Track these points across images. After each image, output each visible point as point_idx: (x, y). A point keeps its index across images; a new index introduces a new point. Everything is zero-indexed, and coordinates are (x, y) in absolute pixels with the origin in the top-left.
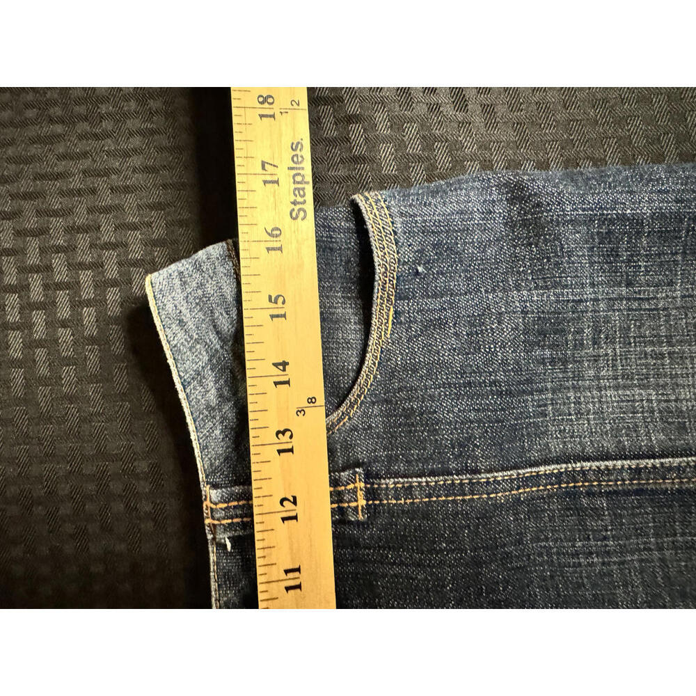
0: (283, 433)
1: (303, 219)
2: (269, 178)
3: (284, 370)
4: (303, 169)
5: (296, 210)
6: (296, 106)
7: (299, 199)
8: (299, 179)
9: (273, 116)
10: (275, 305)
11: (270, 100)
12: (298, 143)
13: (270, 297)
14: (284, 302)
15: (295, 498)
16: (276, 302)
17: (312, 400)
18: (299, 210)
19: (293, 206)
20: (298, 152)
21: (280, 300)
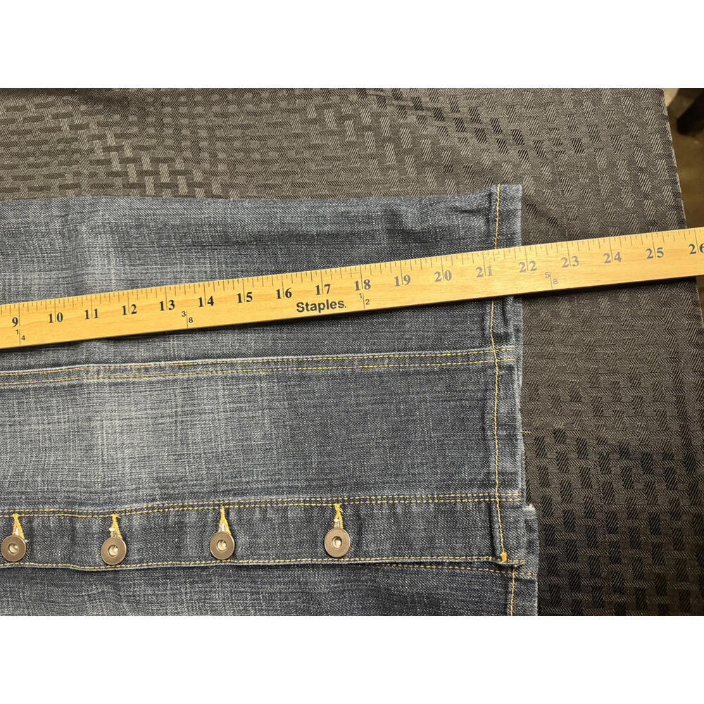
0: (173, 305)
1: (298, 310)
2: (320, 288)
3: (208, 303)
4: (328, 308)
5: (302, 306)
6: (366, 302)
7: (309, 307)
8: (322, 306)
9: (358, 289)
10: (246, 295)
11: (367, 287)
12: (343, 305)
13: (251, 293)
14: (248, 301)
15: (135, 313)
16: (248, 296)
17: (191, 320)
18: (303, 308)
19: (305, 304)
20: (338, 305)
21: (249, 299)
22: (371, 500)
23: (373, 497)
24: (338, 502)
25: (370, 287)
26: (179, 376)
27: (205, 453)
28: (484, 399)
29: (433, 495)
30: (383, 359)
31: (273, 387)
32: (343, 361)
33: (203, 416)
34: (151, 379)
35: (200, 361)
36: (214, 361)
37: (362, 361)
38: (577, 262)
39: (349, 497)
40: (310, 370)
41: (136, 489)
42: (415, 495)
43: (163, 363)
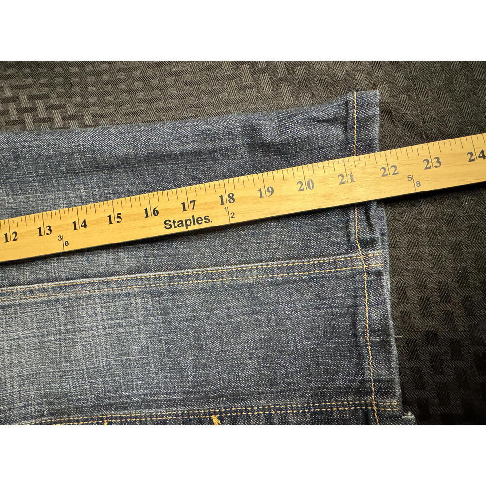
0: (50, 230)
1: (165, 227)
2: (186, 204)
3: (82, 226)
4: (194, 224)
5: (169, 223)
6: (231, 216)
7: (177, 224)
8: (188, 222)
9: (222, 203)
10: (116, 217)
11: (232, 201)
12: (209, 220)
13: (120, 214)
14: (118, 222)
15: (17, 239)
16: (118, 217)
17: (67, 243)
18: (170, 225)
19: (172, 221)
20: (204, 220)
21: (119, 220)
22: (247, 411)
23: (250, 409)
24: (215, 414)
25: (234, 200)
26: (61, 296)
27: (87, 369)
28: (355, 306)
29: (308, 403)
30: (251, 270)
31: (147, 302)
32: (212, 274)
33: (83, 333)
34: (35, 300)
35: (78, 281)
36: (91, 280)
37: (231, 274)
38: (440, 163)
39: (225, 408)
40: (180, 285)
41: (25, 406)
42: (291, 405)
43: (45, 285)
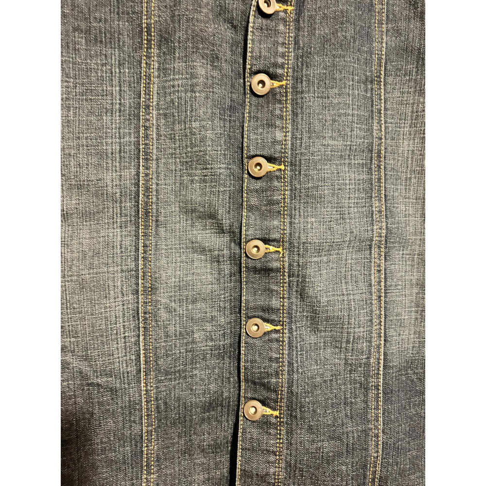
22: (280, 439)
23: (281, 441)
24: (280, 414)
26: (374, 297)
27: (319, 317)
29: (281, 482)
30: (378, 452)
31: (361, 367)
32: (377, 421)
33: (347, 317)
34: (373, 275)
35: (383, 313)
36: (383, 324)
37: (377, 436)
39: (283, 422)
40: (372, 394)
41: (299, 265)
42: (281, 471)
43: (383, 284)
